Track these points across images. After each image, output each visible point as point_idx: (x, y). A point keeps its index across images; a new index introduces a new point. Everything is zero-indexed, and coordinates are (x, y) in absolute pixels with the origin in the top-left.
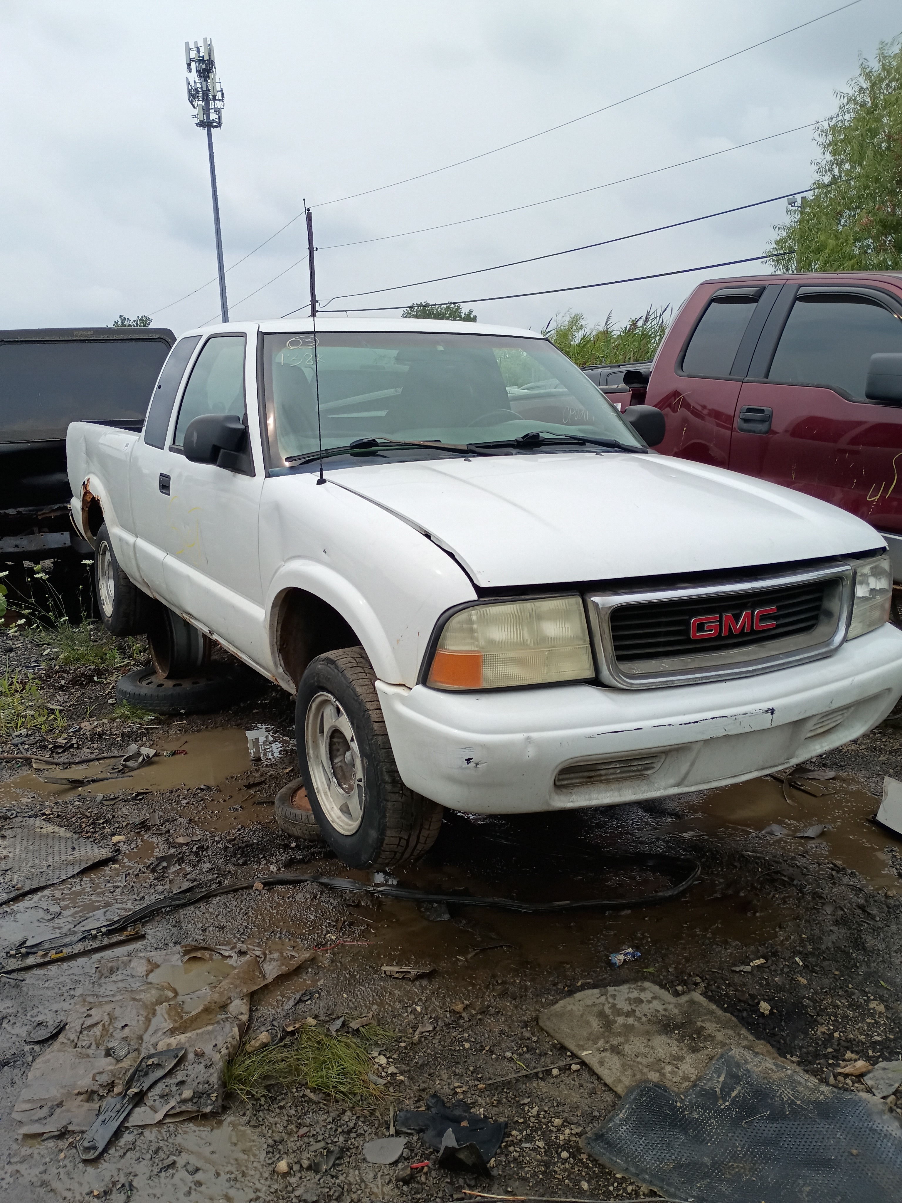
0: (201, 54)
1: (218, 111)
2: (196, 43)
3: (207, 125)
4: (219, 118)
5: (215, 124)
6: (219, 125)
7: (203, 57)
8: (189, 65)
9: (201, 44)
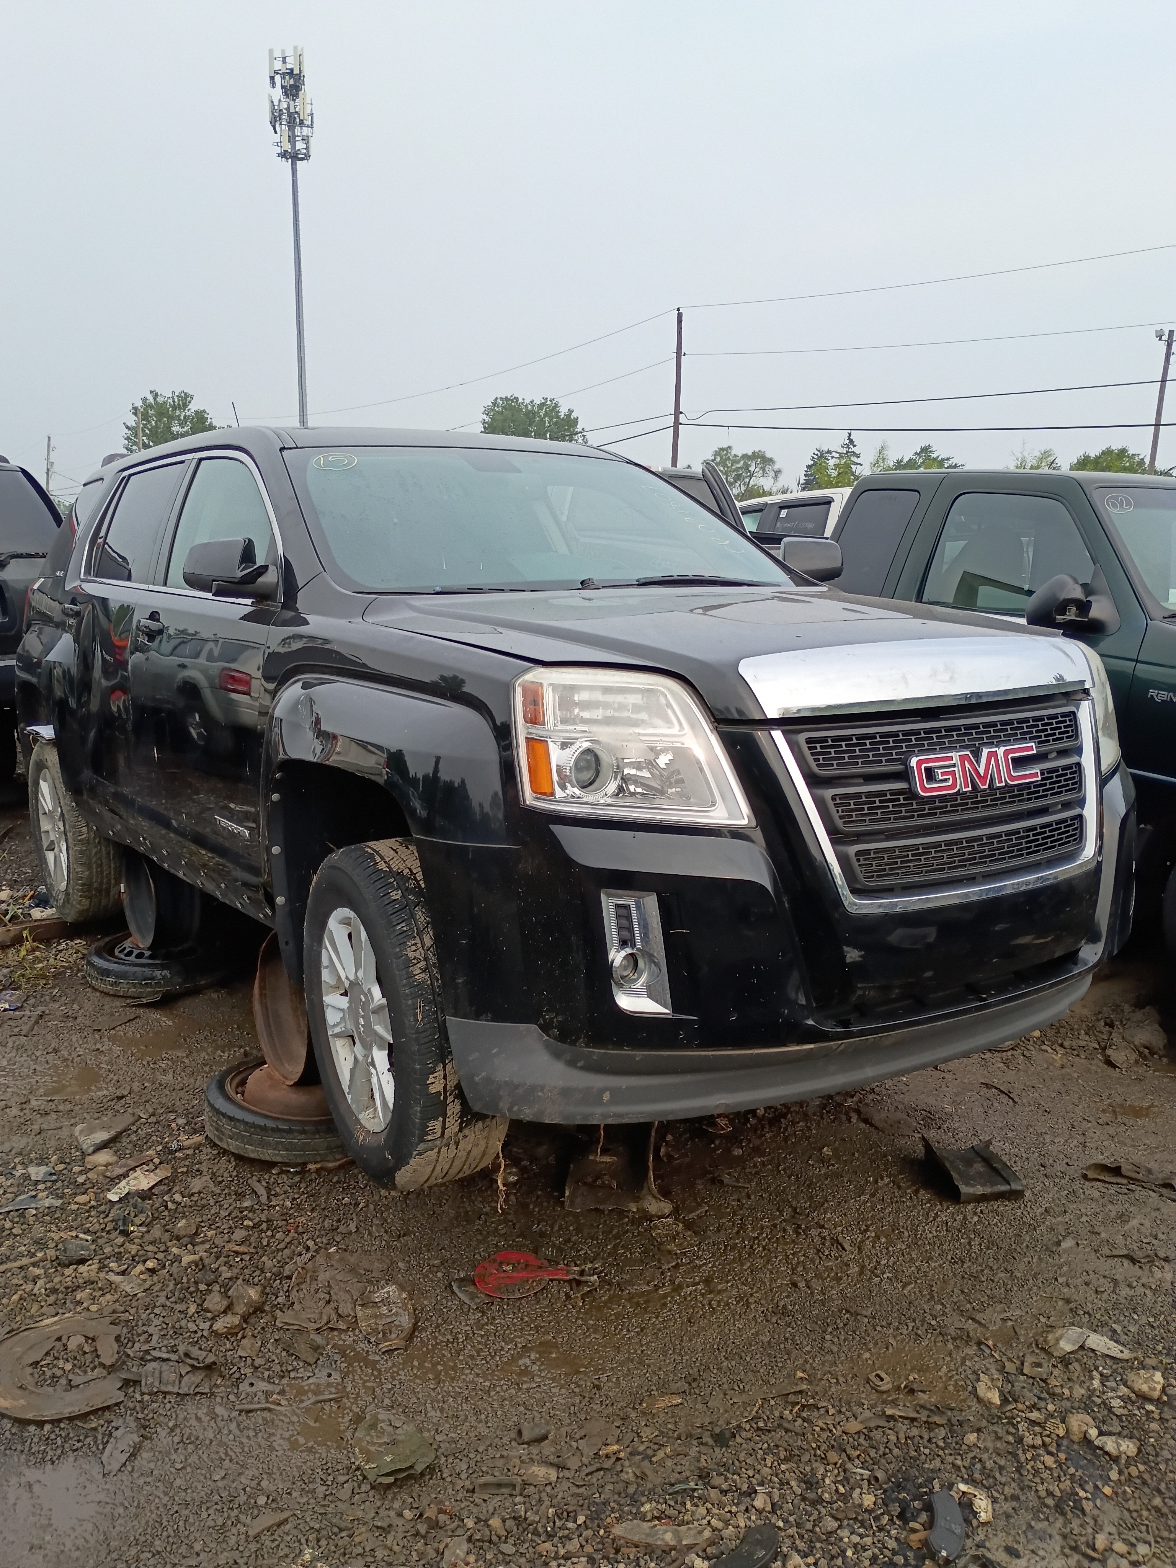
0: (289, 66)
1: (306, 139)
2: (283, 51)
3: (293, 157)
4: (307, 148)
5: (300, 156)
6: (307, 157)
7: (292, 70)
8: (272, 78)
9: (289, 52)
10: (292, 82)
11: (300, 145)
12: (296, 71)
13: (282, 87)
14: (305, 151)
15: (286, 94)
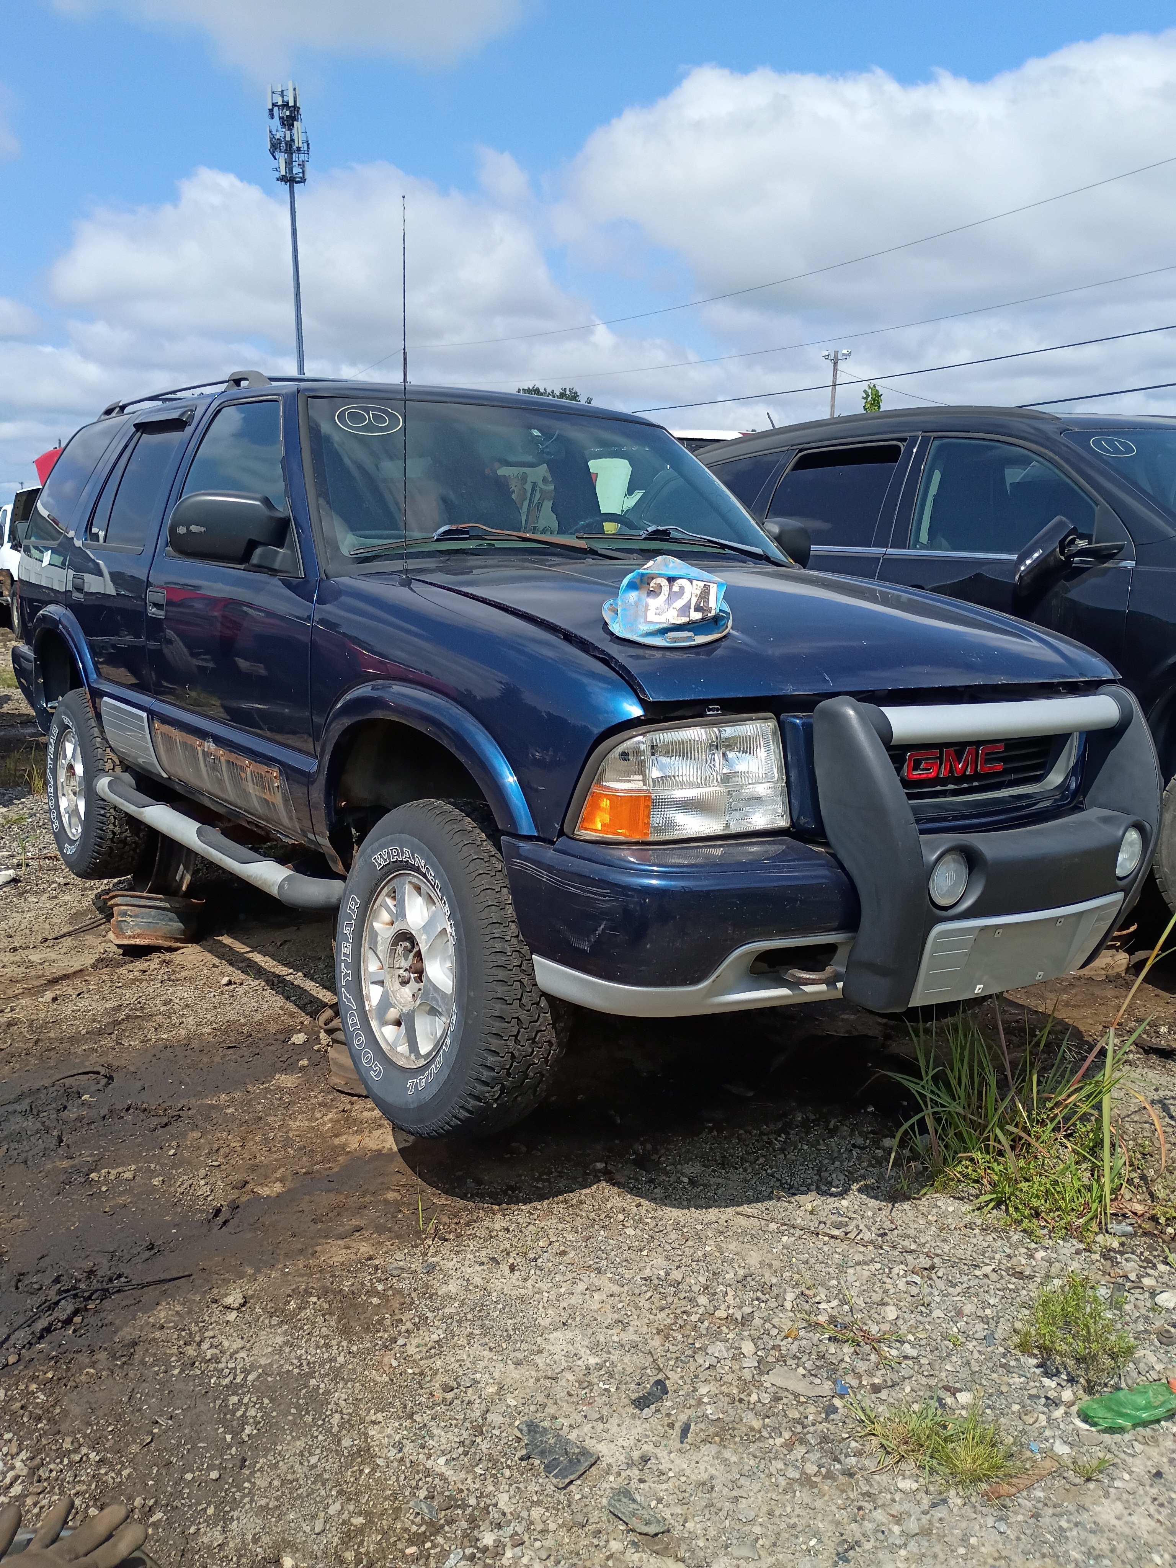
0: (286, 99)
1: (302, 165)
2: (281, 86)
3: (291, 180)
4: (303, 172)
5: (297, 180)
6: (303, 180)
7: (288, 102)
8: (271, 110)
9: (286, 87)
10: (288, 113)
11: (296, 170)
12: (291, 104)
13: (280, 118)
14: (301, 175)
15: (283, 125)
